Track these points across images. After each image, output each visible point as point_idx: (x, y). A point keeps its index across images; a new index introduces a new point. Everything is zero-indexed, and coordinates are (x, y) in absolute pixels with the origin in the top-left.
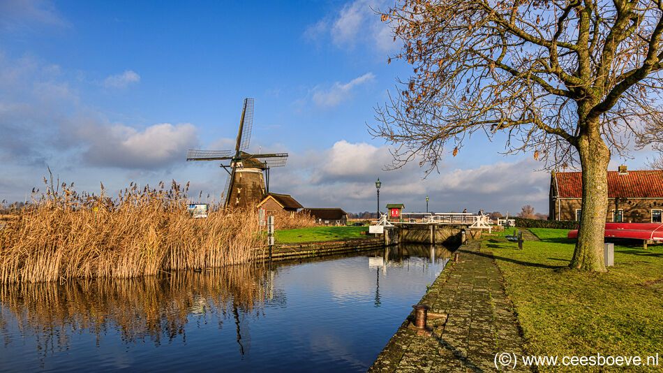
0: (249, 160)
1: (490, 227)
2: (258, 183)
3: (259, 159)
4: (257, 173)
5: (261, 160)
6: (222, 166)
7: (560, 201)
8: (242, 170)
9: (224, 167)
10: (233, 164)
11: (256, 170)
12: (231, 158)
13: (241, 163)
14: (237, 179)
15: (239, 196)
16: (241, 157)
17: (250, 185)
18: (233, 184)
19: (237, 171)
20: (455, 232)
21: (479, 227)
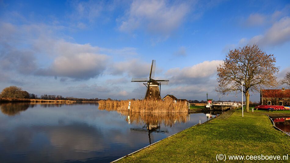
0: (154, 82)
1: (238, 106)
2: (157, 90)
3: (158, 82)
4: (157, 87)
5: (159, 82)
6: (144, 84)
7: (263, 98)
8: (152, 85)
9: (145, 84)
10: (148, 83)
11: (157, 85)
12: (148, 81)
13: (151, 83)
14: (150, 89)
15: (151, 95)
16: (152, 81)
17: (155, 91)
18: (149, 90)
19: (150, 86)
20: (229, 107)
21: (235, 106)
